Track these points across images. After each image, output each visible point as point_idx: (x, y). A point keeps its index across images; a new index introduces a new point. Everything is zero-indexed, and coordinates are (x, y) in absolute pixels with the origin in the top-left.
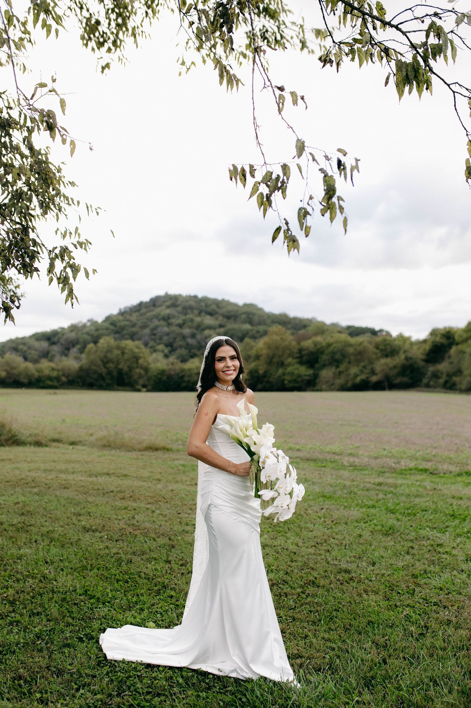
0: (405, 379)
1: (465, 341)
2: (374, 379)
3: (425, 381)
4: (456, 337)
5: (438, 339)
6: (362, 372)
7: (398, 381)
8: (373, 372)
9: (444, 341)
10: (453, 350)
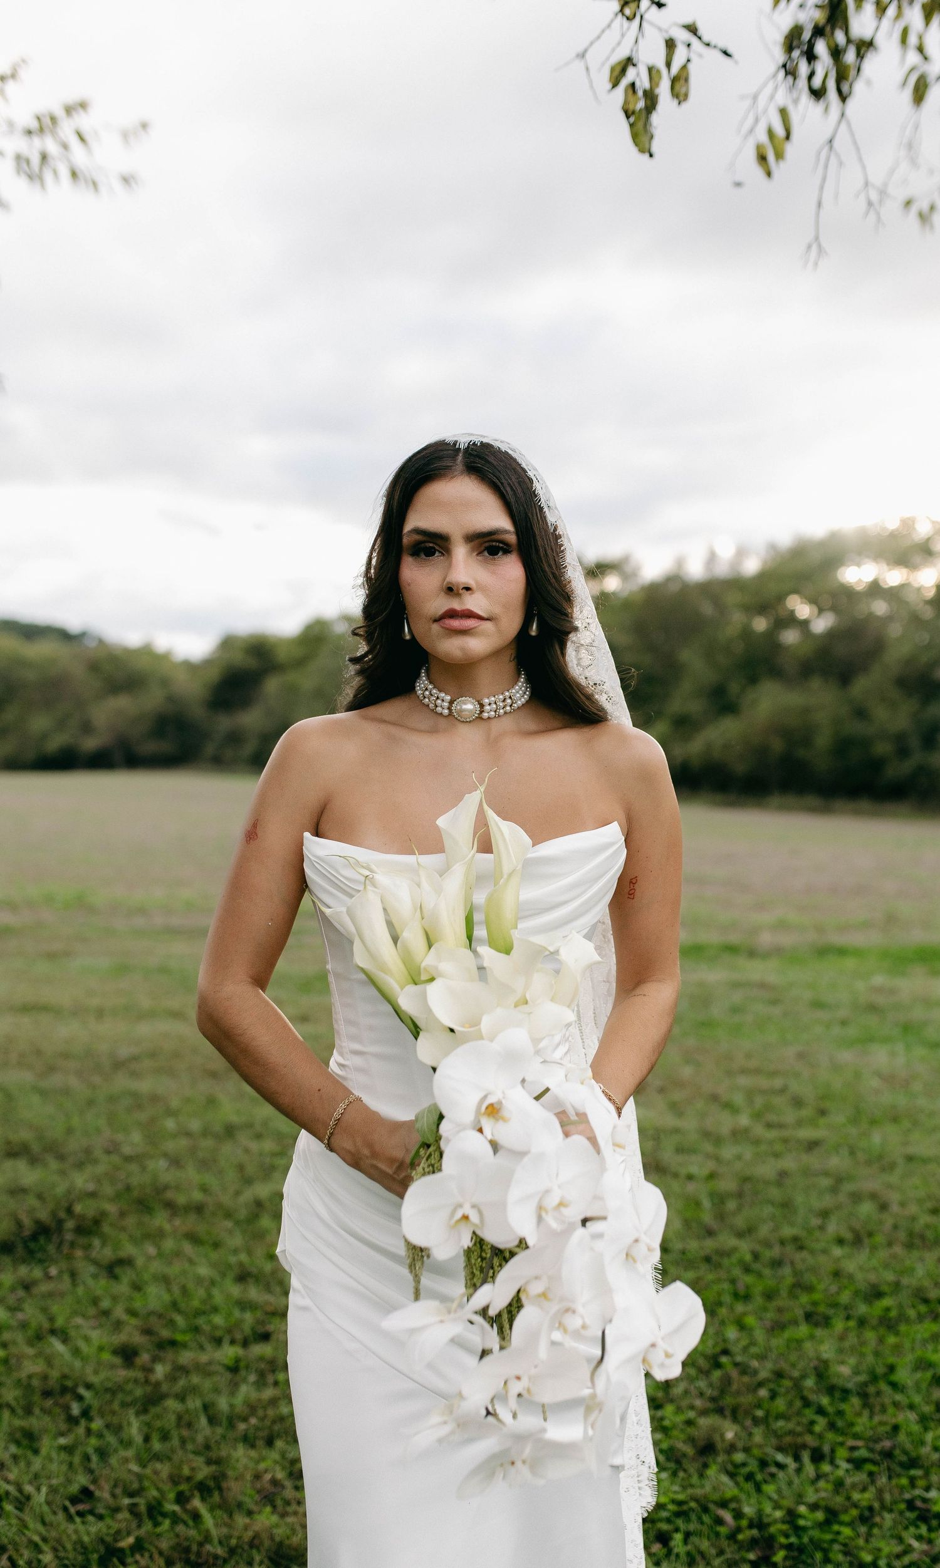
0: (165, 747)
1: (300, 663)
2: (90, 744)
3: (210, 749)
4: (282, 655)
5: (239, 659)
6: (61, 724)
7: (150, 747)
8: (87, 728)
9: (252, 663)
10: (272, 685)
